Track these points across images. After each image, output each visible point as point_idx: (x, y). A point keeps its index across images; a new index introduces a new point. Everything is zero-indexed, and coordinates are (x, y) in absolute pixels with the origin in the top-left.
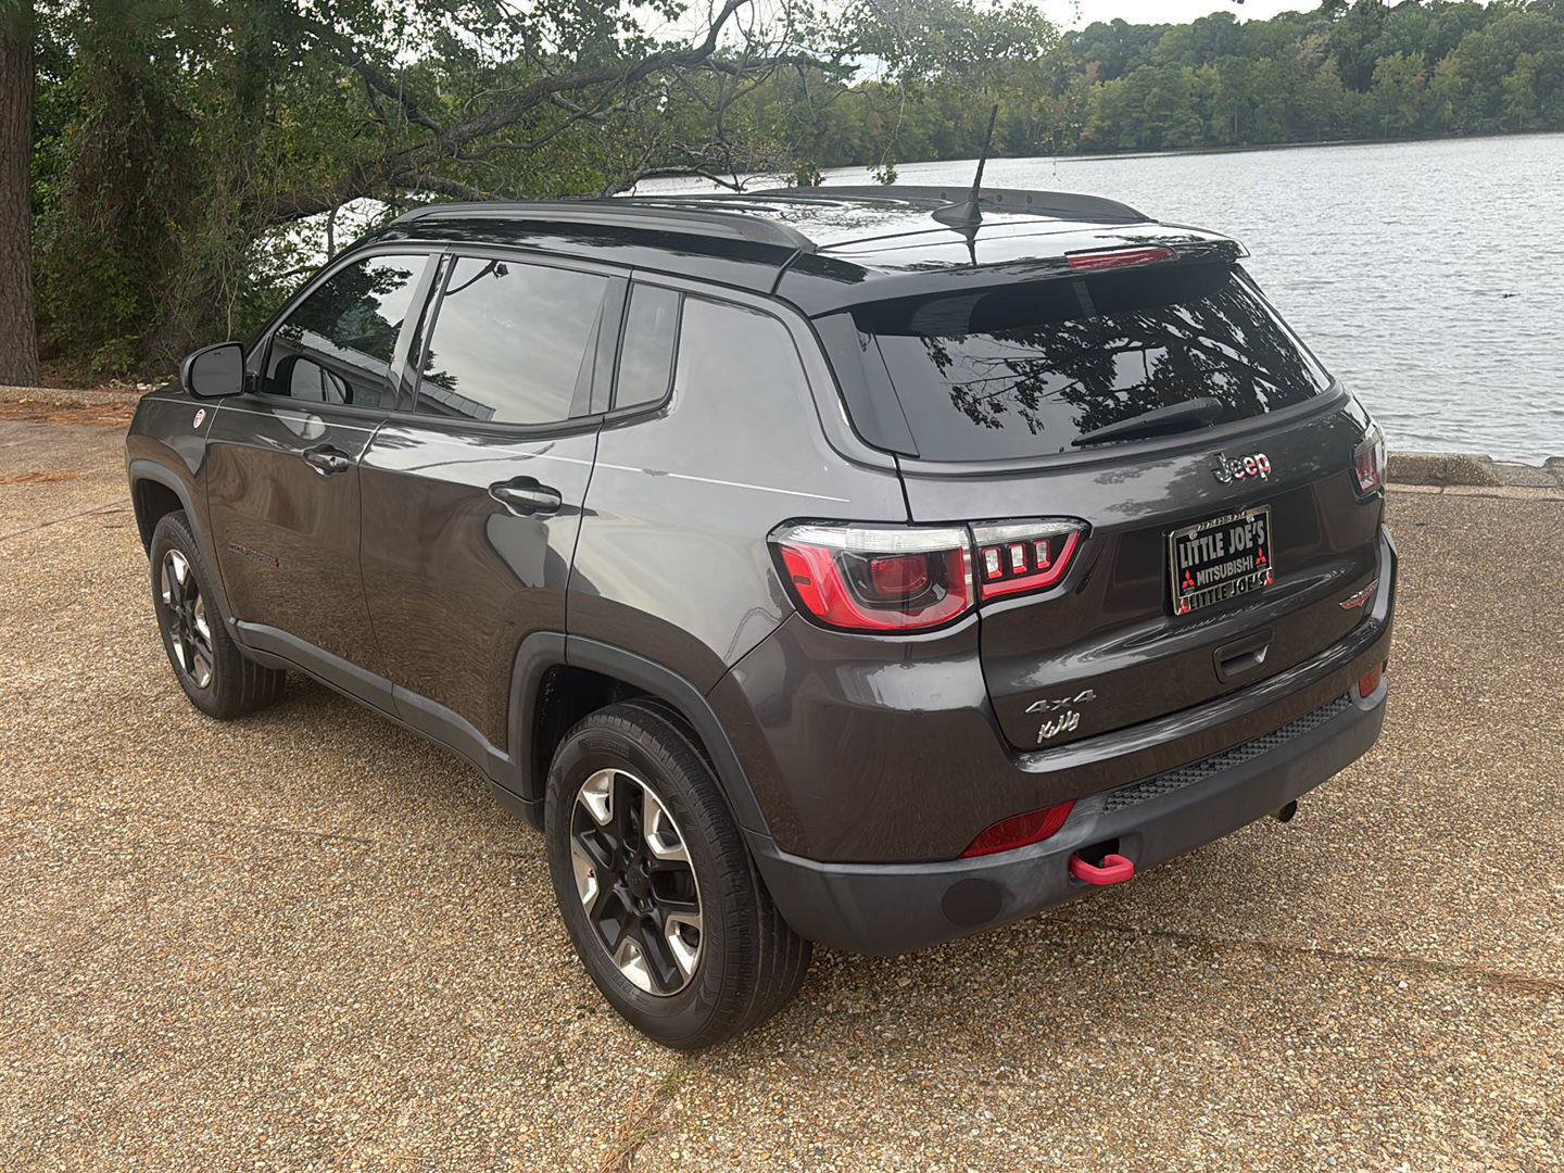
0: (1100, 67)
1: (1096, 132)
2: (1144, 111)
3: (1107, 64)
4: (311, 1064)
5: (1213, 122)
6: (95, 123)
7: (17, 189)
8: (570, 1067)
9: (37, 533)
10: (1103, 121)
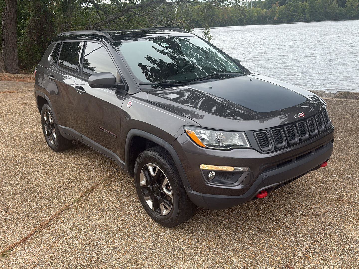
0: (279, 3)
1: (278, 18)
2: (290, 13)
3: (281, 2)
4: (11, 196)
5: (306, 16)
6: (33, 17)
7: (14, 31)
8: (58, 198)
9: (3, 103)
10: (279, 16)
